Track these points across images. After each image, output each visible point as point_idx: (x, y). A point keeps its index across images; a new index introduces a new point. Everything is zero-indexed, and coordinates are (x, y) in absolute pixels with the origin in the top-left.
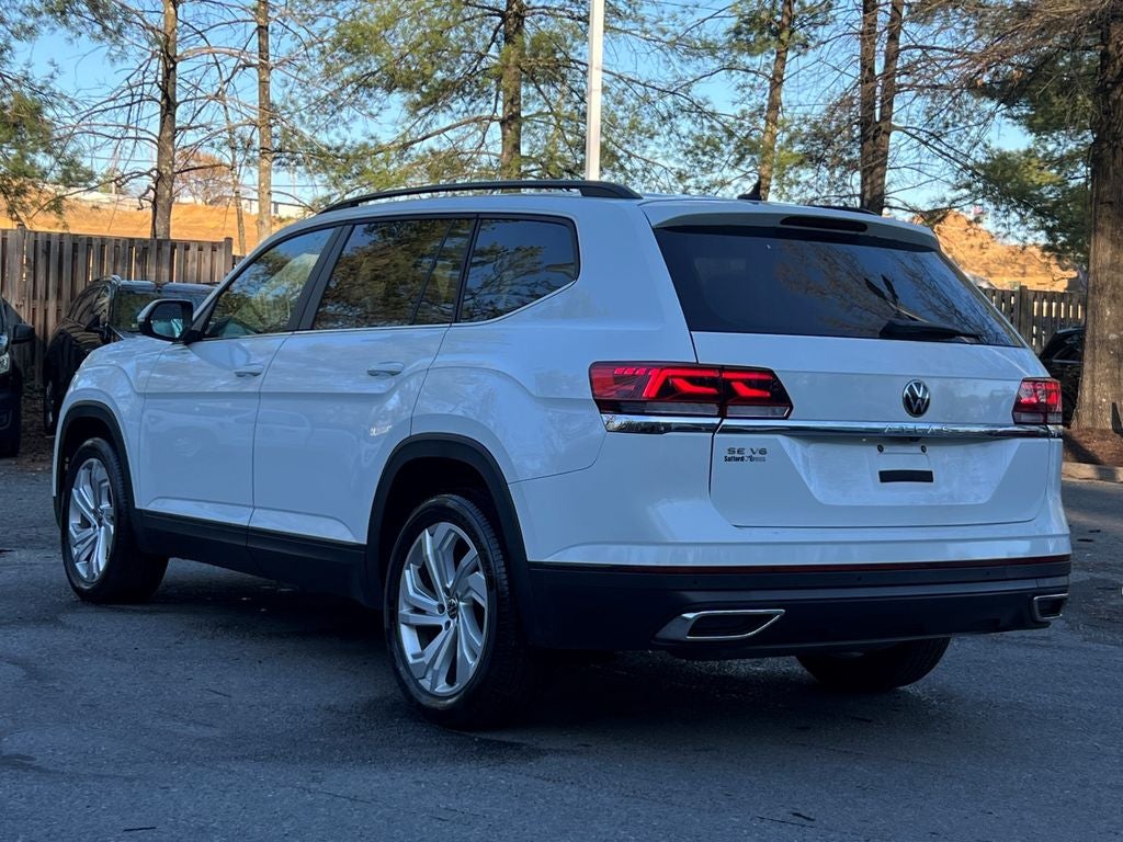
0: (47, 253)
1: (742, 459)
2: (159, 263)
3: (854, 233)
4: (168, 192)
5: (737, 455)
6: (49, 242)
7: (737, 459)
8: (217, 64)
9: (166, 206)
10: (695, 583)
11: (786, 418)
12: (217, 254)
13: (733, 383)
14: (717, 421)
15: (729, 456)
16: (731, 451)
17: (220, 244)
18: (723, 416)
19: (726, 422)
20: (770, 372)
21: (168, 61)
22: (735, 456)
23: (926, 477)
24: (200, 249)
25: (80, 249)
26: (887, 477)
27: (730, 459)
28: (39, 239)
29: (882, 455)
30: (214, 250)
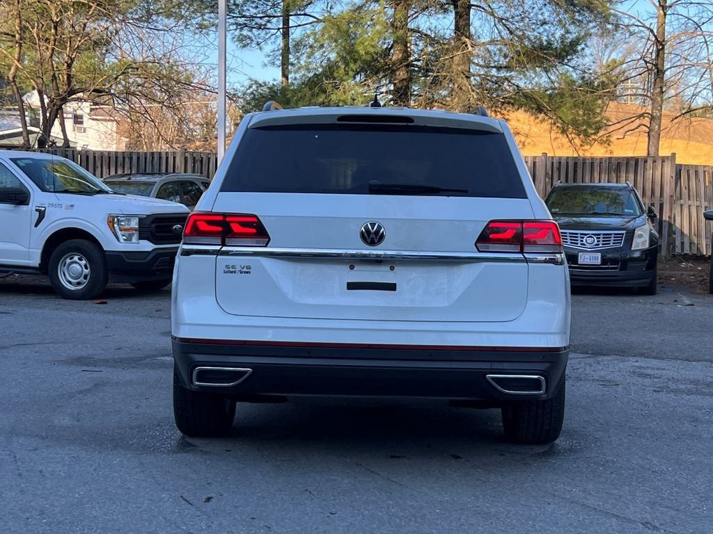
0: (559, 169)
1: (235, 272)
2: (627, 172)
3: (405, 124)
4: (657, 127)
5: (232, 270)
6: (560, 163)
7: (232, 272)
8: (706, 42)
9: (656, 136)
10: (197, 349)
11: (266, 246)
12: (665, 164)
13: (231, 224)
14: (218, 248)
15: (227, 270)
16: (227, 267)
17: (667, 157)
18: (223, 244)
19: (224, 249)
20: (256, 216)
21: (659, 45)
22: (230, 270)
23: (391, 287)
24: (654, 162)
25: (578, 165)
26: (352, 286)
27: (227, 272)
28: (554, 161)
29: (352, 272)
30: (663, 161)
